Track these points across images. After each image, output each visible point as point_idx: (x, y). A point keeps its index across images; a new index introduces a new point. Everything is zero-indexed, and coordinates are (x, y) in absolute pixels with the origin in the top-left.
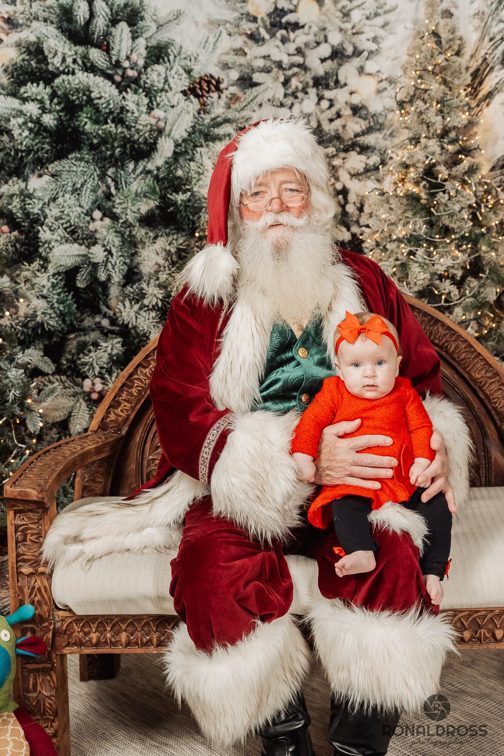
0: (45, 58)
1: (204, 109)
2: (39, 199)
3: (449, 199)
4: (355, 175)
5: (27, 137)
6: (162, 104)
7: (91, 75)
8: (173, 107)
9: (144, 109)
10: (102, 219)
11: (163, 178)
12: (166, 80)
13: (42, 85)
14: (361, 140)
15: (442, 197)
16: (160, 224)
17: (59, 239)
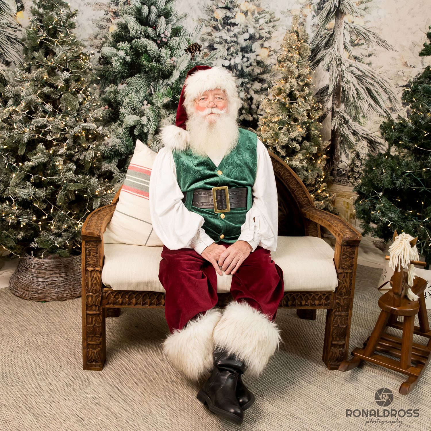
0: (129, 31)
1: (193, 58)
2: (121, 94)
3: (298, 106)
4: (256, 92)
5: (119, 66)
6: (176, 54)
7: (148, 40)
8: (180, 56)
9: (169, 56)
10: (147, 105)
11: (174, 88)
12: (179, 44)
13: (126, 43)
14: (260, 76)
15: (295, 105)
16: (171, 108)
17: (128, 112)
